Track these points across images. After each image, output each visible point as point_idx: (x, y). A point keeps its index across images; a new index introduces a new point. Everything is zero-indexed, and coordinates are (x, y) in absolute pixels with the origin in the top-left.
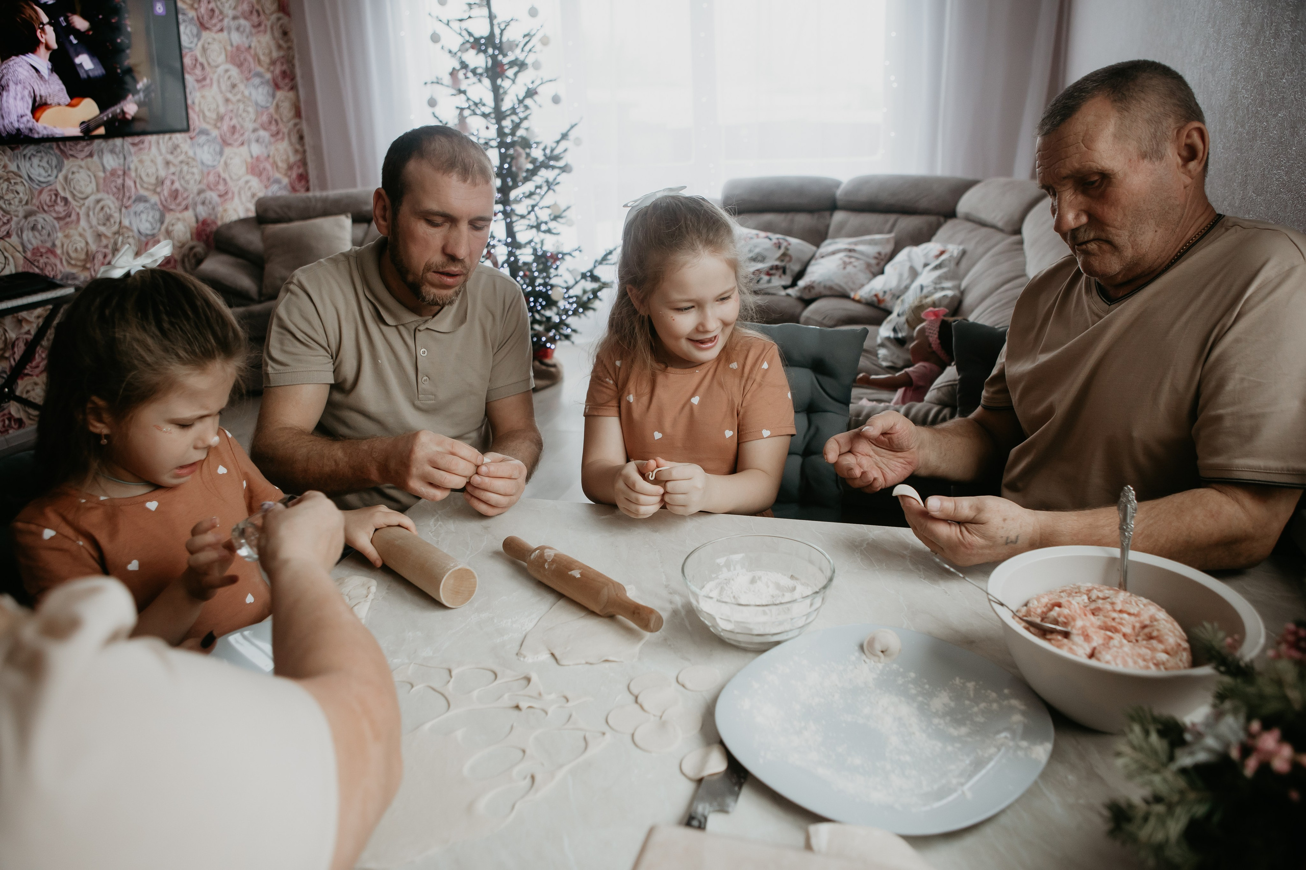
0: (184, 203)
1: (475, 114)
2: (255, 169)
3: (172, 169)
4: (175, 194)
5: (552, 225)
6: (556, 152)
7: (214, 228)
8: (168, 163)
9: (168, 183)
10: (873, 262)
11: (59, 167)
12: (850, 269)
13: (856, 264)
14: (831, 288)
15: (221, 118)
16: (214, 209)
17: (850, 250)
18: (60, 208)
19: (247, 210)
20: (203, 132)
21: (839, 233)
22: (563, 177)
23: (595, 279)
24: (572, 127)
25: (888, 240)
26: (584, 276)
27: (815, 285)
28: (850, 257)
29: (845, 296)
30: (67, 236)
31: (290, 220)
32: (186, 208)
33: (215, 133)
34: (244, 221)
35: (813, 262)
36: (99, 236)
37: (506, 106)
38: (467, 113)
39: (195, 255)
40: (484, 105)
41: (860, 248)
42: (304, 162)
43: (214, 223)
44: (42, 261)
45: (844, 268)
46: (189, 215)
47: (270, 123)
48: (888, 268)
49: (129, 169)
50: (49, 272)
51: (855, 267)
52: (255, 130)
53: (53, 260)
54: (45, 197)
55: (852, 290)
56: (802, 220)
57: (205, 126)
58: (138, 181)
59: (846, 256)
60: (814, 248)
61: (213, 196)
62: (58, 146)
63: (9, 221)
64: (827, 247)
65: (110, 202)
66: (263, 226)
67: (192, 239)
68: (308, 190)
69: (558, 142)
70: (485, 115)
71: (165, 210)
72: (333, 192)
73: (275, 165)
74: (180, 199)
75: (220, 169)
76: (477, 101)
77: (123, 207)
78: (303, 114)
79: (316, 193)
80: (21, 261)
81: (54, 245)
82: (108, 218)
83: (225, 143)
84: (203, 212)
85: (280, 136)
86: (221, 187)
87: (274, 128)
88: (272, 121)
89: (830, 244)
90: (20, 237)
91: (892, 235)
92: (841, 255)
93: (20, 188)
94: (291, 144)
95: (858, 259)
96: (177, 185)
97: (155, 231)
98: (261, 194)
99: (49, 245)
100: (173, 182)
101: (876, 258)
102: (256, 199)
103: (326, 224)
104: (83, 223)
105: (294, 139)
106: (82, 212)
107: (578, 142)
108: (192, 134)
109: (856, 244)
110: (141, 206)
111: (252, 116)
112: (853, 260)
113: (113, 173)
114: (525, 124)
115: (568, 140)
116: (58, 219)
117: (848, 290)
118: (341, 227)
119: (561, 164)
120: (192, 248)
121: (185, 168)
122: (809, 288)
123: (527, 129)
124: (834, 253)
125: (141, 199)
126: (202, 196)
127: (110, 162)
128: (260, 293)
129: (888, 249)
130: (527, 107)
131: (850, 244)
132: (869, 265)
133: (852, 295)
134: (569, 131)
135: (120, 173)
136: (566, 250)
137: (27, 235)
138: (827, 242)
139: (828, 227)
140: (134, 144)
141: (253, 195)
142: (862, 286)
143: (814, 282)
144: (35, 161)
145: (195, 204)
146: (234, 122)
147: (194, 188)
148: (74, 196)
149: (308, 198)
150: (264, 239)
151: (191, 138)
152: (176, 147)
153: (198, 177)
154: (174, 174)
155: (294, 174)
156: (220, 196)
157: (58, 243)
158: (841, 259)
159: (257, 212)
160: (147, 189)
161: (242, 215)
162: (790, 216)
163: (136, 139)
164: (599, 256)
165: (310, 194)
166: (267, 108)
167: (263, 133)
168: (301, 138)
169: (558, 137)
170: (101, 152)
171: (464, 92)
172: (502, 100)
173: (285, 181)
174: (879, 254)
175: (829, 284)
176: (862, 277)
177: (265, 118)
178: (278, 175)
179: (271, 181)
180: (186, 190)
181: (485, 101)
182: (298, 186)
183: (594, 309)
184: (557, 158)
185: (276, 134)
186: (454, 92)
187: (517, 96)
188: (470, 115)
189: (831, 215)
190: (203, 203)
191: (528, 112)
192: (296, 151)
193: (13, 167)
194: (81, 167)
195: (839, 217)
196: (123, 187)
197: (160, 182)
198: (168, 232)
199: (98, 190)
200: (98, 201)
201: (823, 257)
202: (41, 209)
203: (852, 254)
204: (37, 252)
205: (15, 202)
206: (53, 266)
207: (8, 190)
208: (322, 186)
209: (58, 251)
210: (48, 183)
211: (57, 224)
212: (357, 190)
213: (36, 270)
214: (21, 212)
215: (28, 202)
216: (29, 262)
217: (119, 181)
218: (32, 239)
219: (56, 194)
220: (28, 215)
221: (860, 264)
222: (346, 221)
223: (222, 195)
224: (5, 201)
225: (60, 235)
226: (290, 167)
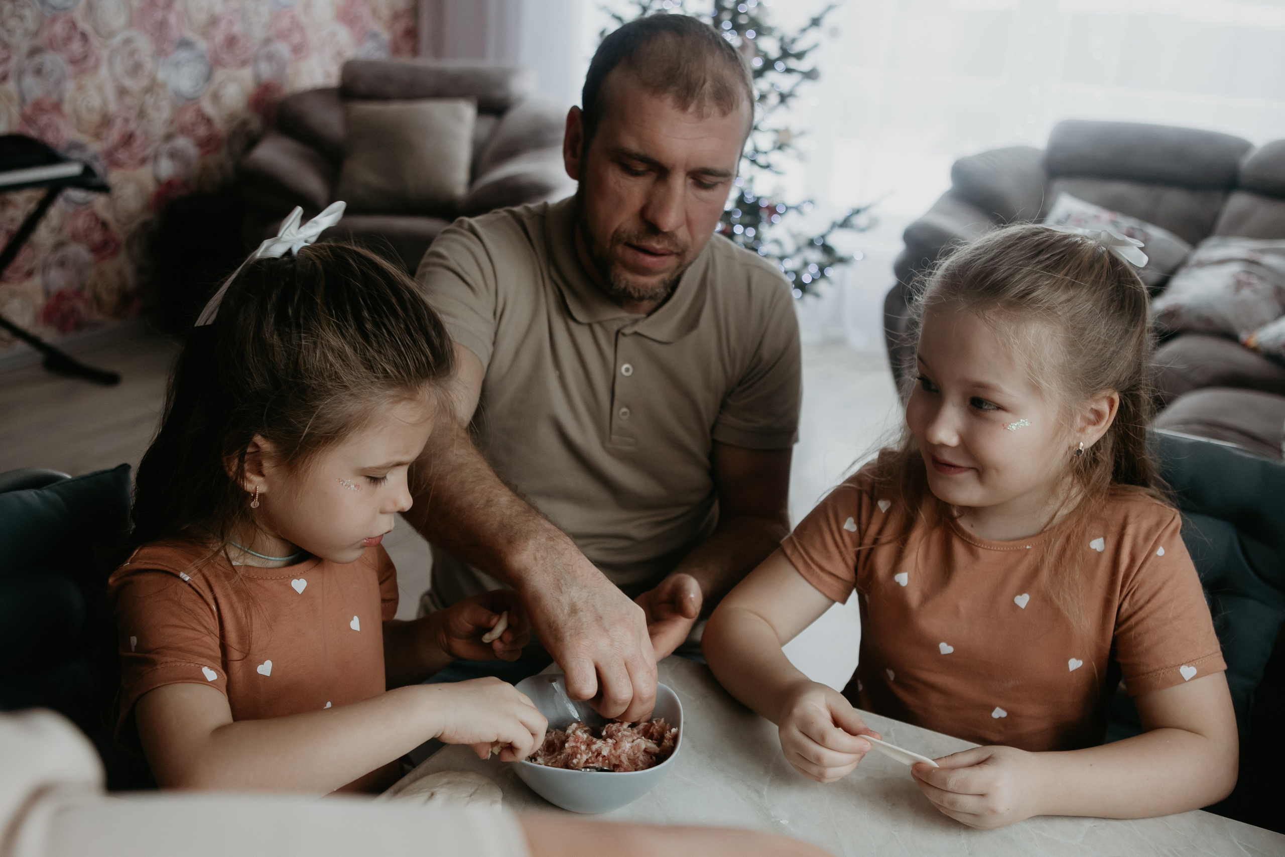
0: (242, 57)
2: (347, 14)
4: (231, 41)
5: (776, 158)
6: (797, 48)
7: (279, 97)
9: (223, 25)
12: (1246, 293)
13: (1259, 285)
14: (1208, 320)
16: (282, 68)
17: (1252, 262)
18: (76, 46)
19: (328, 75)
21: (1236, 229)
22: (806, 89)
23: (827, 249)
24: (830, 8)
26: (811, 243)
27: (1182, 310)
28: (1250, 273)
29: (1230, 336)
30: (80, 88)
31: (387, 98)
32: (244, 64)
34: (321, 92)
35: (1183, 272)
36: (122, 92)
39: (248, 134)
41: (1270, 260)
42: (415, 12)
43: (280, 89)
44: (44, 120)
45: (1238, 290)
46: (246, 75)
50: (50, 138)
51: (1256, 292)
53: (58, 120)
54: (59, 29)
55: (1244, 328)
56: (1176, 200)
58: (186, 19)
59: (1244, 271)
60: (1187, 248)
61: (282, 49)
64: (1211, 250)
65: (144, 44)
66: (349, 104)
67: (247, 108)
68: (415, 53)
69: (804, 30)
71: (214, 63)
72: (453, 64)
73: (375, 11)
74: (237, 49)
75: (298, 11)
77: (160, 53)
79: (426, 62)
80: (16, 117)
81: (61, 99)
82: (138, 67)
84: (266, 70)
86: (296, 38)
89: (1215, 246)
90: (19, 82)
92: (1235, 267)
93: (27, 12)
95: (1261, 278)
96: (237, 29)
97: (198, 93)
98: (350, 54)
99: (54, 98)
100: (231, 22)
102: (342, 61)
103: (437, 111)
104: (104, 72)
106: (105, 54)
107: (834, 33)
109: (1263, 251)
110: (183, 55)
112: (1253, 279)
115: (819, 28)
116: (74, 62)
117: (1237, 328)
118: (460, 118)
119: (805, 65)
120: (244, 123)
122: (1170, 314)
124: (1222, 262)
125: (185, 44)
126: (269, 48)
131: (1252, 251)
133: (1244, 336)
134: (824, 14)
136: (791, 199)
137: (29, 81)
138: (1212, 241)
139: (1216, 217)
141: (339, 54)
142: (1263, 324)
143: (1180, 307)
145: (256, 60)
147: (259, 34)
148: (96, 31)
149: (416, 70)
150: (348, 122)
153: (266, 19)
154: (234, 11)
155: (399, 27)
156: (294, 50)
157: (68, 96)
158: (1233, 274)
159: (342, 79)
160: (194, 30)
161: (321, 82)
164: (840, 217)
165: (419, 62)
169: (805, 21)
173: (386, 36)
175: (1206, 312)
176: (1266, 309)
178: (377, 27)
179: (366, 35)
180: (247, 35)
182: (402, 46)
184: (799, 56)
189: (1227, 197)
190: (269, 58)
195: (1238, 202)
196: (162, 25)
197: (214, 21)
198: (216, 97)
199: (130, 24)
200: (127, 41)
201: (1201, 264)
202: (52, 45)
203: (1255, 269)
204: (38, 107)
205: (19, 32)
206: (58, 129)
207: (13, 15)
208: (438, 51)
209: (67, 108)
210: (65, 9)
211: (69, 69)
212: (488, 64)
213: (33, 133)
214: (25, 46)
215: (36, 34)
216: (27, 119)
217: (159, 15)
218: (34, 87)
219: (73, 25)
220: (34, 52)
221: (1264, 288)
222: (467, 111)
223: (298, 50)
224: (8, 31)
225: (70, 87)
226: (396, 17)
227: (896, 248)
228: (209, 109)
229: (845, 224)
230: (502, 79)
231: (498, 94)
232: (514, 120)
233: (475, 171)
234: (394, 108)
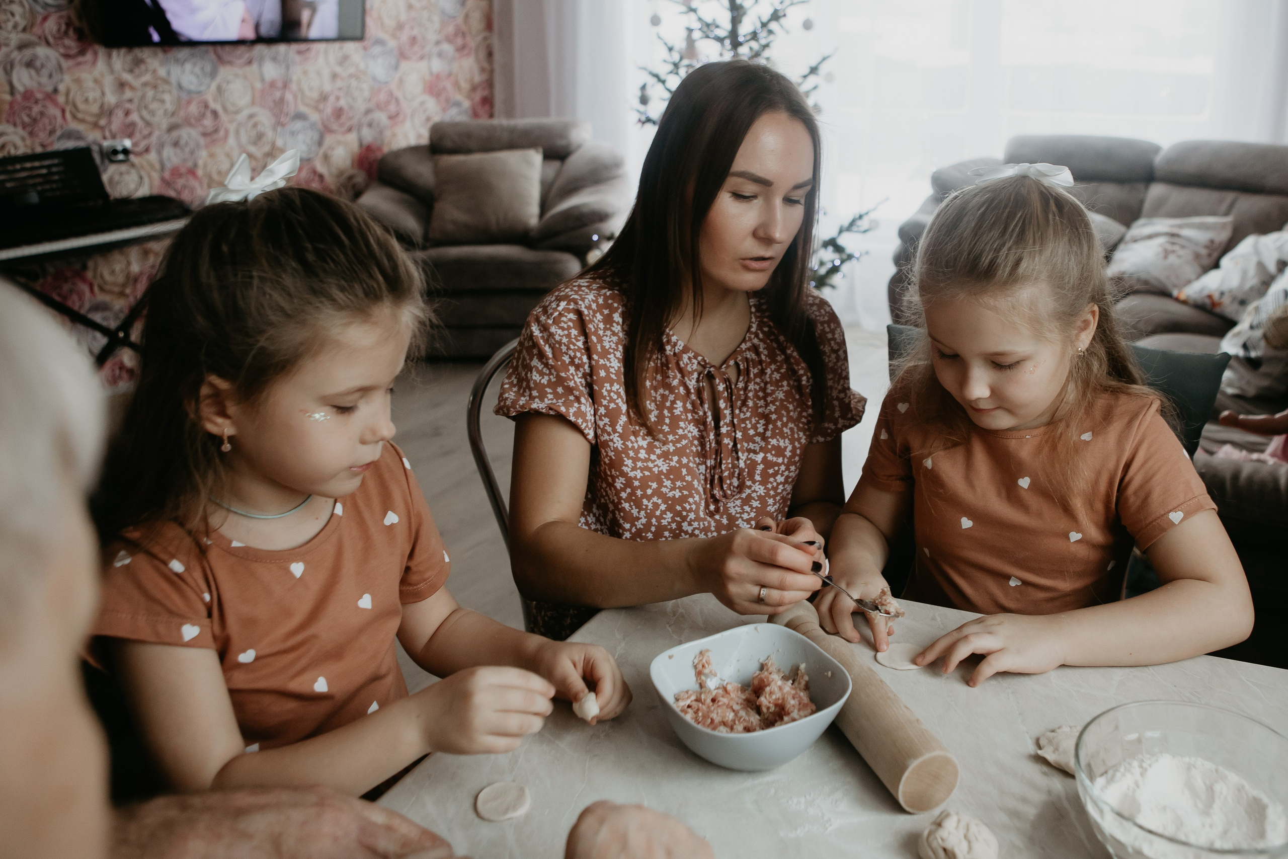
0: (348, 125)
1: (707, 37)
2: (433, 88)
3: (339, 83)
4: (338, 113)
7: (379, 155)
8: (334, 76)
9: (332, 99)
10: (1204, 252)
11: (213, 74)
12: (1172, 259)
13: (1181, 252)
14: (1146, 282)
15: (400, 26)
16: (381, 132)
17: (1173, 235)
18: (208, 122)
19: (419, 136)
20: (379, 42)
21: (1158, 211)
23: (839, 249)
24: (824, 59)
25: (1224, 226)
27: (1126, 276)
28: (1173, 244)
29: (1164, 293)
30: (212, 155)
31: (468, 151)
32: (350, 130)
33: (392, 44)
34: (415, 149)
35: (1122, 246)
36: (248, 157)
37: (745, 28)
38: (697, 35)
39: (354, 186)
40: (717, 27)
41: (1187, 232)
42: (490, 84)
43: (379, 149)
44: (180, 182)
45: (1166, 257)
46: (352, 138)
47: (456, 35)
48: (1225, 261)
49: (291, 81)
50: (186, 197)
51: (1179, 257)
52: (438, 43)
53: (193, 182)
54: (193, 109)
55: (1175, 286)
56: (1110, 192)
57: (382, 35)
58: (300, 96)
59: (1168, 242)
60: (1121, 229)
61: (381, 117)
62: (215, 52)
63: (150, 134)
64: (1140, 228)
65: (265, 118)
66: (437, 157)
67: (353, 166)
68: (491, 116)
69: (805, 77)
70: (720, 40)
71: (325, 130)
72: (523, 121)
73: (457, 85)
74: (343, 119)
75: (393, 86)
76: (709, 20)
77: (279, 124)
78: (496, 27)
79: (500, 121)
80: (157, 181)
81: (196, 165)
82: (260, 136)
83: (402, 56)
84: (368, 135)
85: (466, 52)
86: (392, 108)
87: (459, 41)
88: (460, 33)
89: (1144, 225)
90: (159, 153)
91: (1229, 219)
92: (1161, 240)
93: (167, 97)
94: (477, 60)
95: (1183, 247)
96: (342, 103)
97: (311, 156)
98: (436, 119)
99: (190, 164)
100: (338, 98)
101: (1206, 247)
102: (430, 124)
103: (511, 159)
104: (232, 140)
105: (482, 55)
106: (232, 128)
107: (829, 78)
108: (366, 43)
109: (1180, 226)
110: (298, 125)
111: (437, 25)
112: (1176, 248)
113: (272, 85)
114: (766, 53)
115: (817, 74)
116: (205, 135)
117: (1170, 287)
118: (529, 163)
120: (351, 178)
121: (354, 83)
123: (768, 59)
124: (1150, 237)
125: (300, 116)
126: (370, 117)
127: (271, 71)
128: (426, 237)
129: (1223, 236)
130: (770, 32)
131: (1173, 226)
132: (1197, 256)
133: (1175, 293)
134: (820, 63)
135: (280, 84)
137: (168, 152)
138: (1141, 221)
139: (1141, 202)
140: (299, 52)
141: (428, 119)
142: (1189, 282)
143: (1123, 273)
144: (188, 66)
145: (360, 127)
146: (415, 32)
147: (361, 106)
148: (225, 109)
149: (493, 128)
150: (437, 172)
151: (365, 48)
152: (346, 58)
153: (367, 94)
154: (340, 89)
155: (478, 96)
156: (391, 118)
157: (201, 163)
158: (1161, 245)
159: (431, 138)
160: (307, 105)
161: (413, 141)
162: (1093, 185)
163: (302, 46)
164: (846, 223)
165: (495, 122)
166: (454, 17)
167: (448, 48)
168: (490, 54)
169: (806, 71)
170: (261, 60)
171: (694, 10)
172: (740, 22)
173: (467, 104)
174: (1212, 242)
175: (1144, 276)
176: (1189, 270)
177: (451, 29)
178: (459, 97)
179: (450, 103)
180: (351, 108)
181: (718, 22)
182: (480, 111)
183: (833, 287)
185: (461, 49)
186: (684, 9)
187: (759, 18)
188: (702, 38)
189: (1147, 188)
190: (370, 125)
191: (771, 37)
192: (483, 70)
193: (162, 72)
194: (236, 75)
195: (1157, 190)
196: (282, 101)
197: (324, 98)
198: (326, 158)
199: (253, 103)
200: (251, 116)
201: (1135, 241)
202: (188, 122)
203: (1176, 240)
204: (176, 172)
205: (160, 113)
206: (192, 190)
207: (154, 99)
208: (510, 113)
209: (200, 172)
210: (199, 93)
211: (202, 141)
212: (551, 120)
213: (172, 194)
214: (165, 124)
215: (173, 114)
216: (166, 183)
217: (278, 94)
218: (172, 157)
219: (206, 106)
220: (172, 128)
221: (1186, 254)
222: (536, 157)
223: (392, 117)
224: (150, 112)
225: (204, 153)
226: (474, 89)
227: (894, 244)
228: (321, 168)
229: (851, 226)
230: (563, 131)
231: (561, 143)
232: (575, 162)
233: (544, 206)
234: (476, 159)
